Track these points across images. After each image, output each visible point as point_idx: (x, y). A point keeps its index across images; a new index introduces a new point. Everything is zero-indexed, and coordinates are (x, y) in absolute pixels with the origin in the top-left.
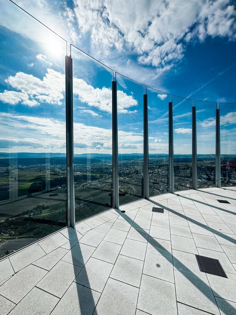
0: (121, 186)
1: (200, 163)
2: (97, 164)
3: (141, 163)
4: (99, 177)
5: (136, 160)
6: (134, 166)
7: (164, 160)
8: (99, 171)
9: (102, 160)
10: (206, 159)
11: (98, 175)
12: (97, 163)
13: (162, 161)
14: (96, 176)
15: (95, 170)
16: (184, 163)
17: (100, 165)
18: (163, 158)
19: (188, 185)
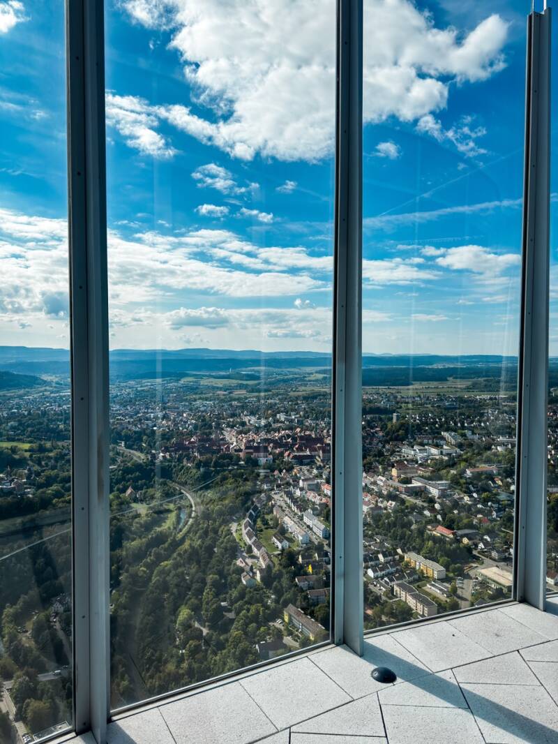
0: (133, 488)
1: (437, 388)
2: (20, 397)
3: (220, 389)
4: (27, 455)
5: (201, 377)
6: (195, 400)
7: (312, 377)
8: (28, 426)
9: (45, 377)
10: (453, 373)
11: (27, 446)
12: (22, 392)
13: (302, 380)
14: (14, 450)
15: (12, 423)
16: (382, 389)
17: (34, 401)
18: (308, 369)
19: (394, 470)
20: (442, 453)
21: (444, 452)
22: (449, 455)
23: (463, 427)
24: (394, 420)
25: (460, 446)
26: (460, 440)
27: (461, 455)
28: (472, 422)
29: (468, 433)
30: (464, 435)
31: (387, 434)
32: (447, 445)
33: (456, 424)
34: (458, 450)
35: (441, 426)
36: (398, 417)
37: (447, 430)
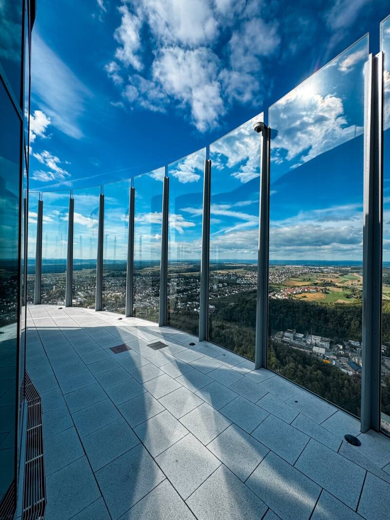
20: (77, 301)
21: (79, 301)
22: (80, 302)
23: (87, 289)
24: (54, 289)
25: (85, 297)
26: (86, 294)
27: (85, 301)
28: (91, 287)
29: (90, 291)
30: (87, 292)
31: (50, 296)
32: (80, 297)
33: (84, 288)
34: (85, 299)
35: (77, 290)
36: (56, 288)
37: (80, 291)
